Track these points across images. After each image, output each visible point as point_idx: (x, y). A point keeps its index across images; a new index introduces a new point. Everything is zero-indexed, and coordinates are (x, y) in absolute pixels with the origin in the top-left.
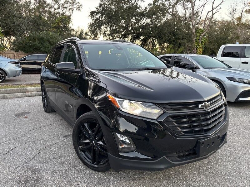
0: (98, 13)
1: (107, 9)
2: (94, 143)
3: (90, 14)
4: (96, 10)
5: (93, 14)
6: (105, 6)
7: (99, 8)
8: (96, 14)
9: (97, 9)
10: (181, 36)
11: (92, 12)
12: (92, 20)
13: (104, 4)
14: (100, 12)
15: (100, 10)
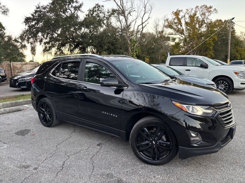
0: (34, 20)
1: (43, 16)
2: (154, 142)
3: (24, 20)
4: (32, 17)
5: (27, 20)
6: (41, 13)
7: (34, 14)
8: (31, 20)
9: (32, 15)
10: (119, 46)
11: (27, 18)
12: (27, 26)
13: (40, 11)
14: (36, 19)
15: (36, 17)
